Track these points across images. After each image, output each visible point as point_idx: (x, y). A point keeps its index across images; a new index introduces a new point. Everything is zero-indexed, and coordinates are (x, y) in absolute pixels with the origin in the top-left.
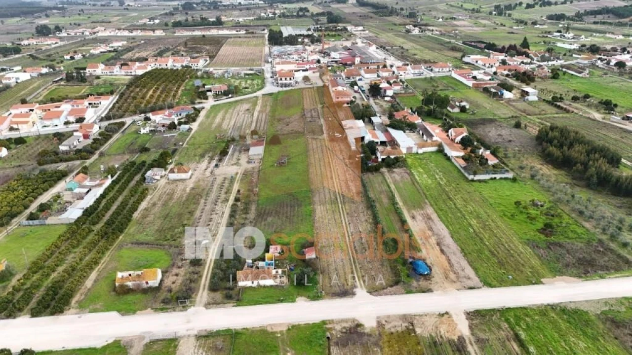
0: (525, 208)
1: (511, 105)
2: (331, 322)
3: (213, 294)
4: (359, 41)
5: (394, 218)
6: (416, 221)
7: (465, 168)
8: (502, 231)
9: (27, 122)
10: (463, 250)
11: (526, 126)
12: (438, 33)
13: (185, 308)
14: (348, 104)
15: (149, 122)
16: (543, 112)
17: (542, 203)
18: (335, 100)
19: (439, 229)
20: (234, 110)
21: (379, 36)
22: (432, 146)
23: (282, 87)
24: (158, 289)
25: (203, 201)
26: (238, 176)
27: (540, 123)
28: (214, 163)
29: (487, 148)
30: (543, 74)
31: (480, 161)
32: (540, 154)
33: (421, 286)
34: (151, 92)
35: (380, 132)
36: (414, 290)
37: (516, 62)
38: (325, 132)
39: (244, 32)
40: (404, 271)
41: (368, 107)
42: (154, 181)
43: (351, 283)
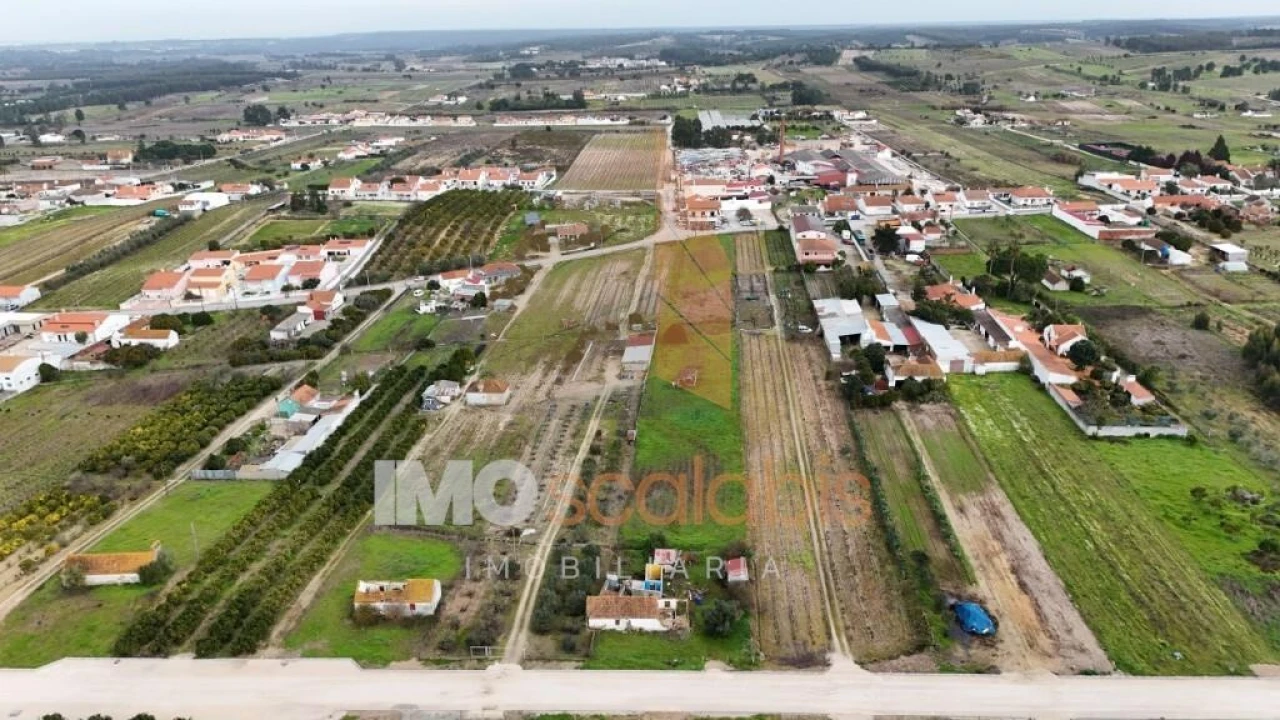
0: (1215, 503)
1: (1187, 280)
2: (777, 718)
3: (537, 640)
4: (856, 140)
5: (917, 506)
6: (966, 516)
7: (1077, 410)
8: (1163, 555)
9: (215, 285)
10: (1069, 588)
11: (1219, 326)
12: (1024, 125)
13: (482, 664)
14: (827, 266)
15: (437, 292)
16: (1261, 297)
17: (1256, 496)
18: (801, 257)
19: (1015, 538)
20: (597, 273)
21: (898, 130)
22: (1007, 360)
23: (694, 229)
24: (432, 620)
25: (528, 449)
26: (600, 401)
27: (1252, 319)
28: (554, 375)
29: (1130, 368)
30: (1261, 215)
31: (1112, 396)
32: (1252, 388)
33: (974, 659)
34: (443, 235)
35: (894, 325)
36: (958, 665)
37: (1198, 187)
38: (777, 320)
39: (627, 121)
40: (936, 623)
41: (869, 274)
42: (439, 407)
43: (821, 639)
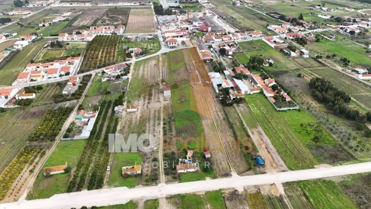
0: (305, 127)
1: (295, 61)
2: (224, 189)
3: (167, 177)
4: (207, 11)
5: (244, 133)
6: (254, 135)
7: (274, 103)
8: (295, 140)
9: (39, 76)
10: (278, 151)
11: (303, 77)
12: (251, 5)
13: (157, 184)
14: (209, 61)
15: (105, 74)
16: (312, 66)
17: (313, 124)
18: (202, 58)
19: (265, 140)
20: (148, 65)
21: (218, 8)
22: (257, 90)
23: (170, 48)
24: (141, 175)
25: (147, 125)
26: (161, 109)
27: (310, 73)
29: (285, 91)
30: (311, 39)
31: (282, 99)
32: (312, 94)
33: (261, 170)
34: (100, 54)
35: (229, 80)
36: (258, 173)
37: (296, 29)
38: (200, 79)
39: (139, 4)
40: (252, 163)
42: (120, 113)
43: (228, 169)
